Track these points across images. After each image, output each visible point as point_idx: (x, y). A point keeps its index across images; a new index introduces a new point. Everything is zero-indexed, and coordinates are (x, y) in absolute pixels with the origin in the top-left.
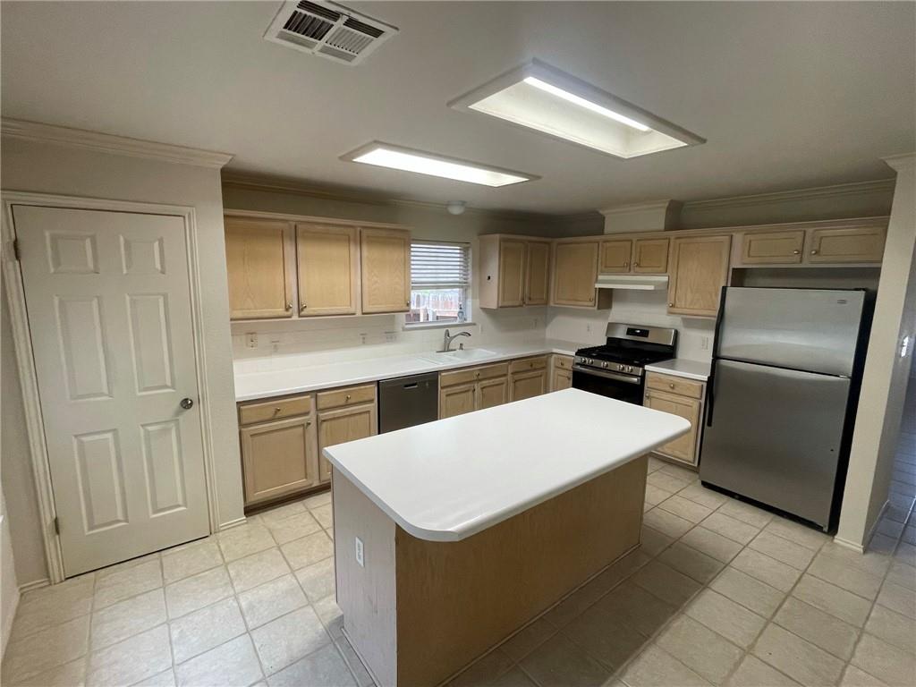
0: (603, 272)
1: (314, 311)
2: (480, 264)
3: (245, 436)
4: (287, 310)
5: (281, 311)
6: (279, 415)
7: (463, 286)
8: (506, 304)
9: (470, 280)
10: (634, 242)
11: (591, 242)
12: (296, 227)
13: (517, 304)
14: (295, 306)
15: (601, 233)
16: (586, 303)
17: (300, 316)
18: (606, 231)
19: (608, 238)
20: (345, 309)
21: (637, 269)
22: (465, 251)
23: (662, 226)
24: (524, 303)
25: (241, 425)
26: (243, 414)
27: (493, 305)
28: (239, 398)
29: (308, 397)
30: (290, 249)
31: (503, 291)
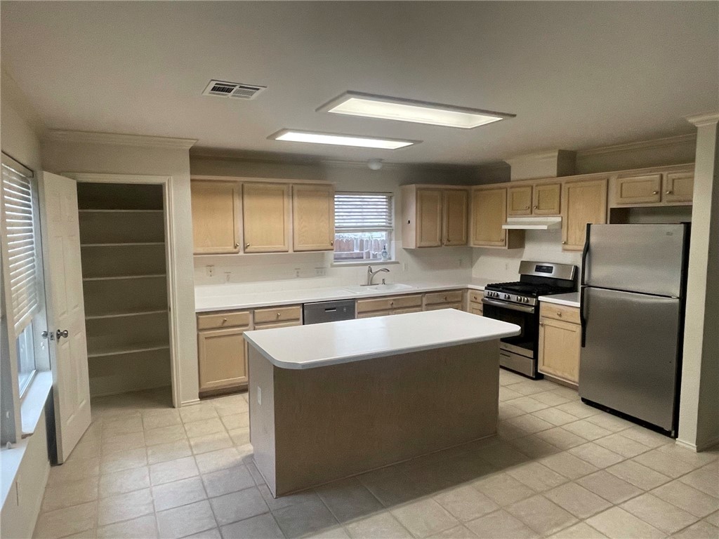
0: (512, 215)
1: (255, 248)
2: (401, 210)
3: (201, 337)
4: (235, 247)
5: (231, 248)
6: (226, 324)
7: (388, 229)
8: (424, 244)
9: (393, 225)
10: (534, 187)
11: (501, 188)
12: (243, 185)
13: (436, 245)
14: (241, 246)
15: (509, 180)
16: (497, 243)
17: (245, 253)
18: (512, 178)
19: (513, 184)
20: (281, 247)
21: (537, 211)
22: (390, 199)
23: (555, 173)
24: (442, 244)
25: (199, 330)
26: (200, 321)
27: (413, 246)
28: (197, 310)
29: (248, 312)
30: (238, 203)
31: (421, 234)
